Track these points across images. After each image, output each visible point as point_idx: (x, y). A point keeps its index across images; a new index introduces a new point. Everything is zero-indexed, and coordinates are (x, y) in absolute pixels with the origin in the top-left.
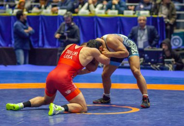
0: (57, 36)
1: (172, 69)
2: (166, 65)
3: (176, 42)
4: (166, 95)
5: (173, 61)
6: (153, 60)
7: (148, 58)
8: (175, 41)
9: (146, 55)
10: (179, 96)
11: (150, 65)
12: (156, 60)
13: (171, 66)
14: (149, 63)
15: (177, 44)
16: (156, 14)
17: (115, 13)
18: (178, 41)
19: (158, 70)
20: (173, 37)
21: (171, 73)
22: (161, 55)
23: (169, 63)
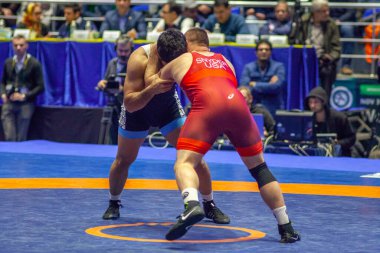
0: (102, 83)
1: (333, 153)
2: (320, 146)
3: (341, 98)
4: (318, 205)
5: (333, 138)
6: (293, 135)
7: (283, 130)
8: (338, 96)
9: (280, 125)
10: (345, 208)
11: (287, 145)
12: (299, 136)
13: (330, 147)
14: (286, 141)
15: (342, 103)
16: (300, 43)
17: (219, 39)
18: (344, 96)
19: (304, 155)
20: (335, 89)
21: (330, 162)
22: (310, 124)
23: (326, 140)
